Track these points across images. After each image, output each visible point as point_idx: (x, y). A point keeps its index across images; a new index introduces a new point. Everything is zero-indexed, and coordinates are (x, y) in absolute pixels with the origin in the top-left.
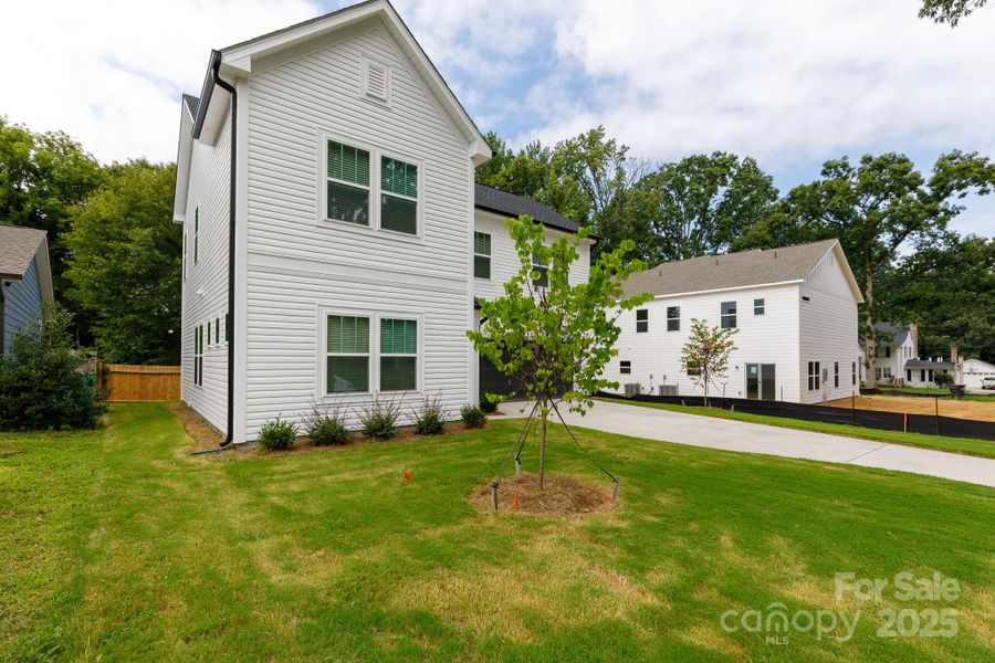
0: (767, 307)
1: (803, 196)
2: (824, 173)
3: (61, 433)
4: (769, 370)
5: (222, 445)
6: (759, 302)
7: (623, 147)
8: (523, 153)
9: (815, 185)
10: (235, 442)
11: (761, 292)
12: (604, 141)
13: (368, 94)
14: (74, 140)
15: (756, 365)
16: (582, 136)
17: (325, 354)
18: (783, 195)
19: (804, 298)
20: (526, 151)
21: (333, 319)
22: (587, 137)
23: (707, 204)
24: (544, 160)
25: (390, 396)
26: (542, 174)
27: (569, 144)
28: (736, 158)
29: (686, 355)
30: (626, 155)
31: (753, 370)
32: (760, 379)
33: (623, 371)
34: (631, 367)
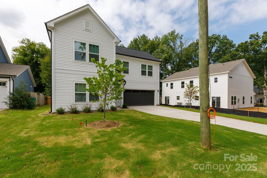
0: (218, 80)
1: (242, 46)
2: (250, 38)
3: (24, 110)
4: (219, 99)
5: (50, 113)
6: (216, 79)
7: (181, 35)
8: (153, 39)
9: (246, 42)
10: (52, 112)
11: (217, 76)
12: (176, 34)
13: (85, 29)
14: (44, 44)
15: (215, 97)
16: (169, 33)
17: (74, 92)
18: (237, 46)
19: (230, 77)
20: (154, 39)
21: (76, 84)
22: (170, 33)
23: (211, 50)
24: (159, 40)
25: (91, 103)
26: (159, 44)
27: (165, 36)
28: (220, 35)
29: (185, 94)
30: (183, 37)
31: (214, 99)
32: (216, 101)
33: (177, 99)
34: (180, 98)
